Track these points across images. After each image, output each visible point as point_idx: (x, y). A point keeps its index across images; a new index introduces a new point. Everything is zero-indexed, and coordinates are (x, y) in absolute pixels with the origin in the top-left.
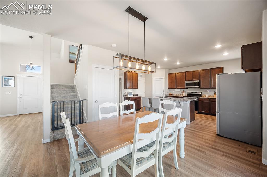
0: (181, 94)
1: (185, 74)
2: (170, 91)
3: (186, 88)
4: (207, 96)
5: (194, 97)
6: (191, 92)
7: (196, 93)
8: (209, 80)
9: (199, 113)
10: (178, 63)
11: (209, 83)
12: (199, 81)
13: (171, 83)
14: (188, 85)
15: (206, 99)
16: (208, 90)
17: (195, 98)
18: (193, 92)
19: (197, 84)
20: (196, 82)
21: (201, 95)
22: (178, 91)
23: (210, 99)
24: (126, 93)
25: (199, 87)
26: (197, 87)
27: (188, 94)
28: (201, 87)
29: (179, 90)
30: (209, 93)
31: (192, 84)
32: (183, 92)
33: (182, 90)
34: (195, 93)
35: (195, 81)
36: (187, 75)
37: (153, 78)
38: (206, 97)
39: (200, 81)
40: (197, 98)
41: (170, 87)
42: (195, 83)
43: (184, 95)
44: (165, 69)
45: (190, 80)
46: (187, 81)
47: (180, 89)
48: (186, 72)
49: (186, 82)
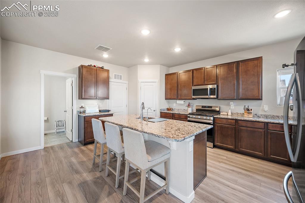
0: (186, 108)
1: (191, 74)
2: (169, 103)
3: (194, 99)
4: (230, 114)
5: (206, 116)
6: (203, 107)
7: (211, 107)
8: (234, 84)
9: (215, 146)
10: (178, 50)
11: (234, 89)
12: (215, 86)
13: (171, 89)
14: (196, 92)
15: (230, 121)
16: (232, 103)
17: (208, 118)
18: (205, 107)
19: (213, 92)
20: (211, 87)
21: (218, 112)
22: (181, 105)
23: (236, 120)
24: (82, 107)
25: (215, 97)
26: (212, 96)
27: (197, 110)
28: (220, 97)
29: (182, 102)
30: (233, 108)
31: (204, 92)
32: (189, 106)
33: (188, 102)
34: (209, 107)
35: (209, 86)
36: (195, 75)
37: (140, 80)
38: (230, 117)
39: (217, 86)
40: (212, 118)
41: (169, 97)
42: (209, 90)
43: (190, 111)
44: (159, 65)
45: (200, 84)
46: (195, 86)
47: (184, 101)
48: (193, 70)
49: (194, 88)
